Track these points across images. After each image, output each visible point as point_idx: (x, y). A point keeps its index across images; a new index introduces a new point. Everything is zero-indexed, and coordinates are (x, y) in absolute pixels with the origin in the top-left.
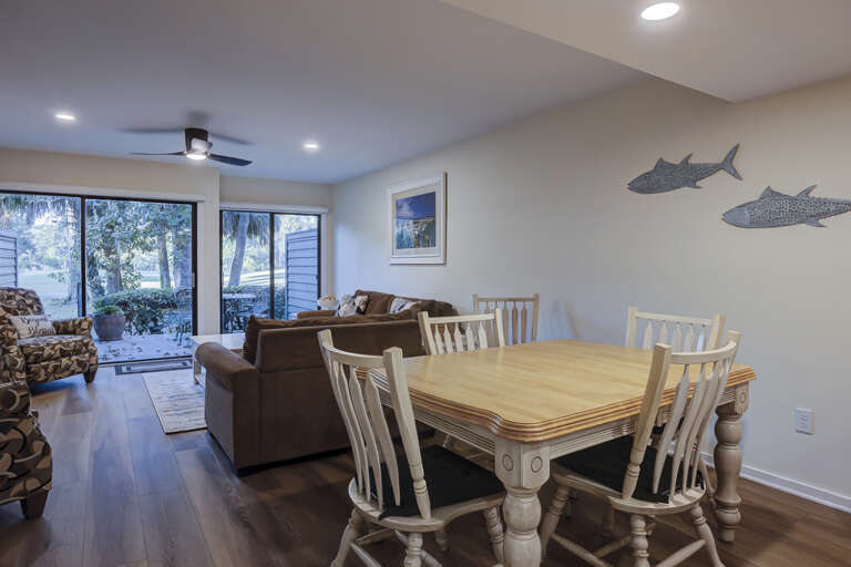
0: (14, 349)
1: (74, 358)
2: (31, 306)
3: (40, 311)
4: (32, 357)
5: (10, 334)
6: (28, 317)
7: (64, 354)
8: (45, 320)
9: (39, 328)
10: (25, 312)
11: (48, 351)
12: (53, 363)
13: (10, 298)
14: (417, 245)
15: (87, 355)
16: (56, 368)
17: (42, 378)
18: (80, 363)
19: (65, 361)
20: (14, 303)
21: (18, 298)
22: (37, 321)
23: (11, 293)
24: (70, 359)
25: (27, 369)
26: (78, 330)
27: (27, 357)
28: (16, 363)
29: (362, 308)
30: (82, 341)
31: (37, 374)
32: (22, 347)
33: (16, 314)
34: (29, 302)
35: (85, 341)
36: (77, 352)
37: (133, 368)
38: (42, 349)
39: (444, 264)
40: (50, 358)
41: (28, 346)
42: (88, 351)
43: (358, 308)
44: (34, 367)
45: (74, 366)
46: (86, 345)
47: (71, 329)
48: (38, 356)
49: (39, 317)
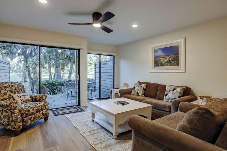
0: (16, 111)
1: (41, 112)
2: (21, 89)
3: (24, 91)
4: (25, 115)
5: (14, 105)
6: (20, 95)
7: (37, 111)
8: (27, 95)
9: (25, 99)
10: (19, 92)
11: (31, 111)
12: (33, 116)
13: (12, 86)
14: (167, 65)
15: (46, 110)
16: (34, 118)
17: (29, 123)
18: (43, 114)
19: (38, 114)
20: (14, 88)
21: (16, 86)
22: (24, 96)
23: (13, 84)
24: (40, 113)
25: (23, 121)
26: (41, 99)
27: (22, 115)
28: (17, 119)
29: (145, 88)
30: (44, 105)
31: (27, 122)
32: (20, 110)
33: (15, 93)
34: (20, 88)
35: (45, 105)
36: (42, 109)
37: (60, 112)
38: (29, 111)
39: (185, 72)
40: (32, 114)
41: (22, 109)
42: (46, 109)
43: (144, 88)
44: (25, 119)
45: (42, 116)
46: (45, 106)
47: (38, 99)
48: (27, 114)
49: (25, 94)
